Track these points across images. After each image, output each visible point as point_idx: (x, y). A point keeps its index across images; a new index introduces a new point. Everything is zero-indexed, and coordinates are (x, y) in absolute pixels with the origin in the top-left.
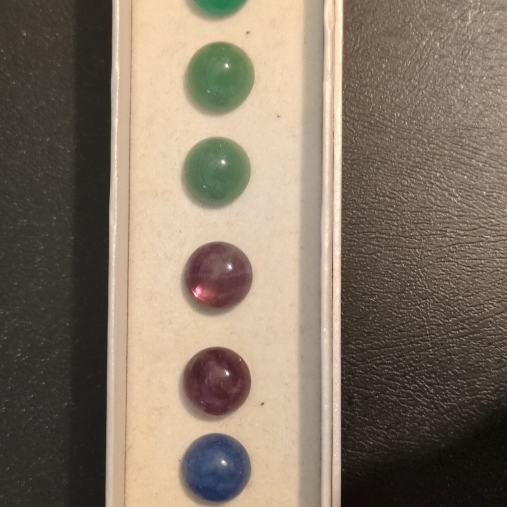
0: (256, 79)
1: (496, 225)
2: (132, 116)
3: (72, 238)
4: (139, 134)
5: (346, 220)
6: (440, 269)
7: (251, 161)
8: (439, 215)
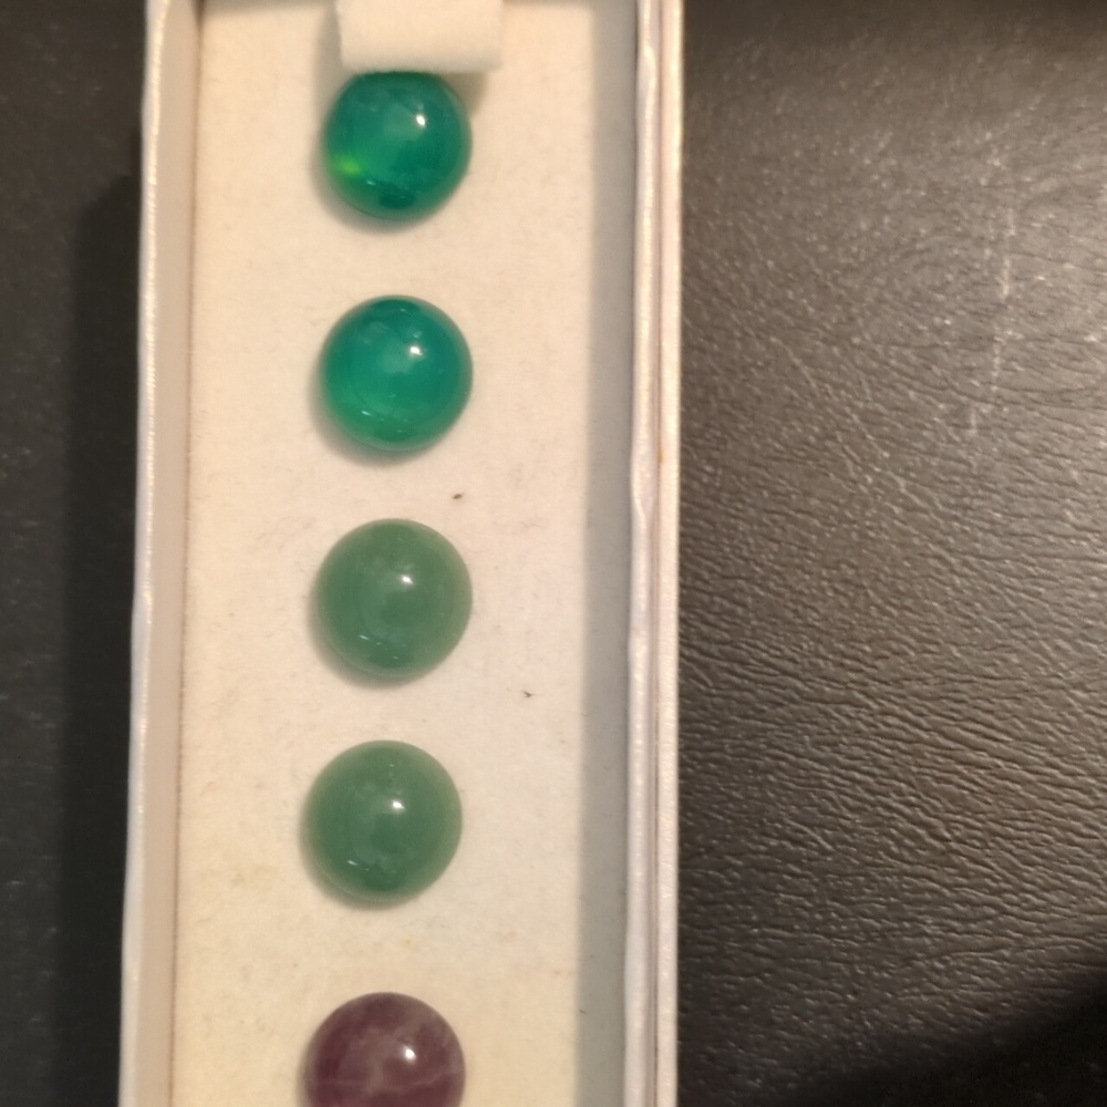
0: (476, 604)
1: (1037, 908)
2: (185, 690)
3: (53, 930)
4: (202, 734)
5: (691, 893)
6: (912, 1013)
7: (462, 797)
8: (907, 883)
